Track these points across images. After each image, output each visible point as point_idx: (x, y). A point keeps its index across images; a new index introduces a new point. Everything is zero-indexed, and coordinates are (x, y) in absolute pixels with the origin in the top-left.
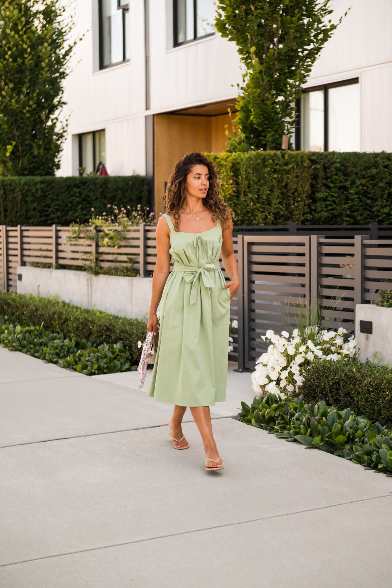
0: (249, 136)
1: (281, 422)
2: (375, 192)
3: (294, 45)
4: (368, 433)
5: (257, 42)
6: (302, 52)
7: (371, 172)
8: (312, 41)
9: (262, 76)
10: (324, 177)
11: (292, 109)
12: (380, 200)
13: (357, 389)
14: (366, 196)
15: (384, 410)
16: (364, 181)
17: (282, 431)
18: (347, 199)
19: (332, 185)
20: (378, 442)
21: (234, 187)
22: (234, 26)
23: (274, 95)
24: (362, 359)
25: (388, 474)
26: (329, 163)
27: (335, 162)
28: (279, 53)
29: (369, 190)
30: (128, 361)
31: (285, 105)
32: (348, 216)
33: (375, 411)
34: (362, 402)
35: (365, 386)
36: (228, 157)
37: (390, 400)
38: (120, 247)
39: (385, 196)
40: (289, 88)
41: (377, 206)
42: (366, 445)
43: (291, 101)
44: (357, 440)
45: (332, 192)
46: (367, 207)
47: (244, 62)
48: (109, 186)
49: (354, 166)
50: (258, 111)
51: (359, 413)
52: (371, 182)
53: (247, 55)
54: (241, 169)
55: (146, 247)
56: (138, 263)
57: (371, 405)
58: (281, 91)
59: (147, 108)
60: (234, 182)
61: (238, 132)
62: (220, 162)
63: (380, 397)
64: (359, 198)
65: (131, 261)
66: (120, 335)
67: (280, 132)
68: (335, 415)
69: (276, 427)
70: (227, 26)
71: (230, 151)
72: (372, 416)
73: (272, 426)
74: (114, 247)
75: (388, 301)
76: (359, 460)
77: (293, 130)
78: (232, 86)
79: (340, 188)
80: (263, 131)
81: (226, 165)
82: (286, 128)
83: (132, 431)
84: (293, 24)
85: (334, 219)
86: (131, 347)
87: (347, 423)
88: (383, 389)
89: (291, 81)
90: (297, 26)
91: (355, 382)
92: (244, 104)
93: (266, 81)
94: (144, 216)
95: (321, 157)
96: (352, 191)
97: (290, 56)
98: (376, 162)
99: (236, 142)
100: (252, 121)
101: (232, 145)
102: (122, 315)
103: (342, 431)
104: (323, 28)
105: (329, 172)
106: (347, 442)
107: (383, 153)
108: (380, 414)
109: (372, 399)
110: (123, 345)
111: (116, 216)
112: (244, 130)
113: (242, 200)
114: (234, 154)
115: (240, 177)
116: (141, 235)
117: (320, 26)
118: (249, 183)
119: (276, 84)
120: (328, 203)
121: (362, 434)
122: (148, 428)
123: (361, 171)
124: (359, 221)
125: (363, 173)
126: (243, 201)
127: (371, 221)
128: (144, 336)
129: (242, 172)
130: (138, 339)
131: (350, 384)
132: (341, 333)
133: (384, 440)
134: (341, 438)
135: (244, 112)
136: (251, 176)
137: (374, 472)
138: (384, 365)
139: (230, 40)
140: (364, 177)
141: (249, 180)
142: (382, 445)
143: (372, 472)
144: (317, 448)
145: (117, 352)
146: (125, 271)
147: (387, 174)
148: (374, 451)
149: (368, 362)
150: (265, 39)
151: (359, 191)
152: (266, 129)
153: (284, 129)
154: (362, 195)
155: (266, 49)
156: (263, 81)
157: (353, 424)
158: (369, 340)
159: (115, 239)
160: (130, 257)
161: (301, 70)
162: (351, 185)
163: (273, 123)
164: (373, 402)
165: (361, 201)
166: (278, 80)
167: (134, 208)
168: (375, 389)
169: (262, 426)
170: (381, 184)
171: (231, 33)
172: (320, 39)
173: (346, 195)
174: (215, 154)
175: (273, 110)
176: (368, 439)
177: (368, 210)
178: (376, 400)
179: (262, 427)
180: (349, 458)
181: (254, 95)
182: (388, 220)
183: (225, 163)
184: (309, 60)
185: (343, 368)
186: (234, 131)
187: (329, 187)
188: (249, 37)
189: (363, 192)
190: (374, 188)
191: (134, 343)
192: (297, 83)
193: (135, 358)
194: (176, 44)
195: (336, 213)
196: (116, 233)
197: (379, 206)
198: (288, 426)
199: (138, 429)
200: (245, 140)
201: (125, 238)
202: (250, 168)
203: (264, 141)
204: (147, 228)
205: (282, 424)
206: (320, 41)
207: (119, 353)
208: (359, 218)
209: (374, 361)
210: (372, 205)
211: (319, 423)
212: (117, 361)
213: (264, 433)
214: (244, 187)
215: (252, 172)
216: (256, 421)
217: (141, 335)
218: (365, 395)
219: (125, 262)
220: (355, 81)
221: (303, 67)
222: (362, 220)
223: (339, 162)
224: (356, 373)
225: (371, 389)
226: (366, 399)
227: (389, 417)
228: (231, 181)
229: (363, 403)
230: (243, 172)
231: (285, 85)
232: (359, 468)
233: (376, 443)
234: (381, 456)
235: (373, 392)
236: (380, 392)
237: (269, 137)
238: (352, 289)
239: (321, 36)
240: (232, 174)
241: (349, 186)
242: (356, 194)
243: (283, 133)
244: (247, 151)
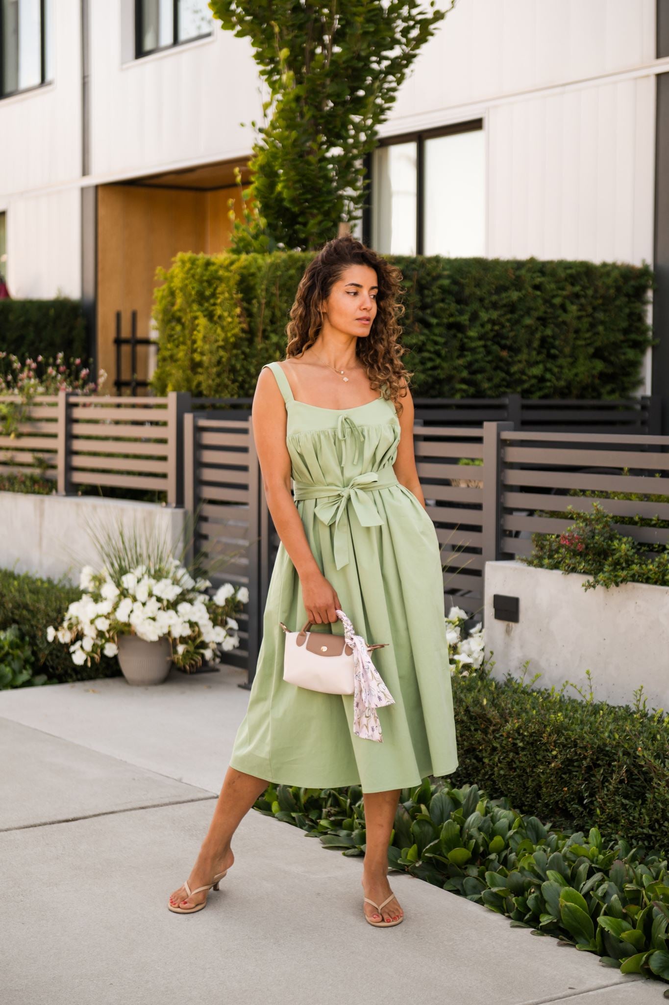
0: (275, 222)
1: (332, 811)
2: (516, 336)
3: (363, 48)
4: (516, 842)
5: (291, 40)
6: (379, 63)
7: (509, 297)
8: (398, 42)
9: (301, 107)
10: (419, 305)
11: (357, 171)
12: (525, 350)
13: (489, 742)
14: (498, 344)
15: (547, 788)
16: (495, 315)
17: (335, 831)
18: (463, 348)
19: (434, 321)
20: (538, 864)
21: (244, 322)
22: (248, 6)
23: (323, 143)
24: (498, 673)
25: (562, 940)
26: (429, 278)
27: (439, 277)
28: (333, 63)
29: (504, 331)
30: (28, 667)
31: (344, 164)
32: (463, 381)
33: (528, 788)
34: (502, 769)
35: (508, 737)
36: (232, 263)
37: (559, 769)
38: (20, 436)
39: (536, 344)
40: (352, 132)
41: (520, 362)
42: (515, 871)
43: (355, 158)
44: (493, 856)
45: (435, 335)
46: (500, 365)
47: (266, 80)
48: (11, 317)
49: (478, 285)
50: (292, 173)
51: (494, 793)
52: (509, 316)
53: (272, 66)
54: (257, 286)
55: (70, 437)
56: (54, 467)
57: (519, 776)
58: (336, 136)
59: (85, 172)
60: (244, 312)
61: (253, 214)
62: (217, 271)
63: (539, 761)
64: (485, 346)
65: (40, 463)
66: (12, 613)
67: (334, 215)
68: (446, 799)
69: (323, 822)
70: (233, 7)
71: (237, 251)
72: (520, 799)
73: (314, 818)
74: (8, 434)
75: (550, 557)
76: (498, 904)
77: (359, 213)
78: (242, 125)
79: (450, 326)
80: (302, 213)
81: (228, 279)
82: (346, 208)
83: (18, 831)
84: (362, 5)
85: (437, 386)
86: (33, 637)
87: (471, 819)
88: (545, 744)
89: (357, 119)
90: (370, 11)
91: (488, 727)
92: (266, 160)
93: (308, 116)
94: (69, 375)
95: (414, 266)
96: (472, 333)
97: (355, 69)
98: (518, 278)
99: (249, 233)
100: (280, 193)
101: (242, 239)
102: (20, 570)
103: (460, 838)
104: (419, 17)
105: (428, 296)
106: (471, 861)
107: (532, 261)
108: (539, 796)
109: (522, 764)
110: (17, 633)
111: (15, 374)
112: (266, 210)
113: (259, 347)
114: (244, 256)
115: (254, 301)
116: (60, 412)
117: (414, 12)
118: (273, 315)
119: (328, 122)
120: (426, 355)
121: (503, 843)
122: (53, 823)
123: (490, 294)
124: (485, 390)
125: (494, 298)
126: (261, 349)
127: (508, 390)
128: (60, 616)
129: (259, 291)
130: (47, 622)
131: (476, 730)
132: (457, 619)
133: (552, 861)
134: (459, 854)
135: (266, 176)
136: (276, 301)
137: (532, 933)
138: (542, 690)
139: (240, 35)
140: (495, 306)
141: (273, 308)
142: (548, 872)
143: (527, 932)
144: (408, 873)
145: (6, 648)
146: (28, 483)
147: (540, 301)
148: (530, 884)
149: (510, 680)
150: (306, 34)
151: (487, 333)
152: (308, 211)
153: (341, 211)
154: (492, 340)
155: (307, 55)
156: (302, 115)
157: (485, 821)
158: (512, 634)
159: (9, 421)
160: (40, 455)
161: (377, 97)
162: (470, 320)
163: (321, 199)
164: (524, 770)
165: (489, 353)
166: (332, 114)
167: (51, 360)
168: (528, 743)
169: (294, 818)
170: (528, 321)
171: (241, 21)
172: (414, 39)
173: (461, 340)
174: (208, 256)
175: (322, 174)
176: (517, 855)
177: (502, 370)
178: (529, 766)
179: (292, 822)
180: (477, 897)
181: (285, 143)
182: (540, 389)
183: (226, 274)
184: (391, 78)
185: (462, 696)
186: (246, 212)
187: (427, 325)
188: (277, 29)
189: (495, 336)
190: (515, 328)
191: (41, 630)
192: (369, 122)
193: (42, 660)
194: (140, 52)
195: (441, 374)
196: (12, 409)
197: (525, 363)
198: (347, 821)
199: (32, 826)
200: (268, 231)
201: (30, 419)
202: (274, 284)
203: (304, 232)
204: (73, 399)
205: (334, 815)
206: (414, 42)
207: (11, 651)
208: (486, 385)
209: (523, 679)
210: (510, 360)
211: (413, 817)
212: (6, 666)
213: (296, 835)
214: (264, 323)
215: (278, 293)
216: (282, 808)
217: (53, 614)
218: (507, 755)
219: (29, 465)
220: (476, 125)
221: (380, 92)
222: (490, 388)
223: (449, 277)
224: (488, 708)
225: (521, 744)
226: (510, 764)
227: (557, 802)
228: (238, 310)
229: (502, 772)
230: (261, 292)
231: (344, 126)
232: (498, 921)
233: (536, 868)
234: (546, 897)
235: (523, 749)
236: (538, 749)
237: (313, 225)
238: (477, 529)
239: (414, 33)
240: (240, 296)
241: (467, 323)
242: (481, 338)
243: (340, 219)
244: (270, 252)
